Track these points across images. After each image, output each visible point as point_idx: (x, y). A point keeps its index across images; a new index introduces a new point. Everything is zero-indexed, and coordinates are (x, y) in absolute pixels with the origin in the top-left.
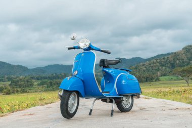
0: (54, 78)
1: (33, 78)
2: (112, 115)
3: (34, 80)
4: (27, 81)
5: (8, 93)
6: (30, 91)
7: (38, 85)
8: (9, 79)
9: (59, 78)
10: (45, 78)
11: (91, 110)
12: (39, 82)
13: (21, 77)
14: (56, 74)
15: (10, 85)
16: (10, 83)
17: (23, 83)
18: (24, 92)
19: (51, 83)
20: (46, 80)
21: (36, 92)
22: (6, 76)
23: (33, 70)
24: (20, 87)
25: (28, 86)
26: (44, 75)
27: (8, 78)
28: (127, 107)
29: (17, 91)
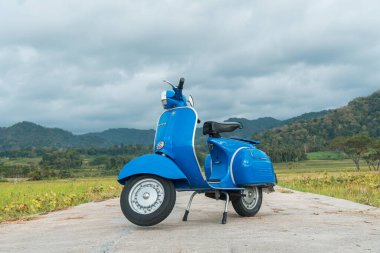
0: (119, 152)
1: (81, 152)
2: (224, 221)
3: (83, 156)
4: (71, 157)
5: (37, 178)
6: (75, 174)
7: (91, 164)
8: (40, 153)
9: (126, 151)
10: (103, 152)
11: (187, 212)
12: (92, 159)
13: (61, 150)
14: (122, 145)
15: (41, 163)
16: (40, 159)
17: (64, 160)
18: (64, 176)
19: (113, 161)
20: (104, 156)
21: (86, 176)
22: (34, 148)
23: (82, 138)
24: (58, 168)
25: (72, 166)
26: (101, 147)
27: (37, 151)
28: (251, 207)
29: (54, 175)
